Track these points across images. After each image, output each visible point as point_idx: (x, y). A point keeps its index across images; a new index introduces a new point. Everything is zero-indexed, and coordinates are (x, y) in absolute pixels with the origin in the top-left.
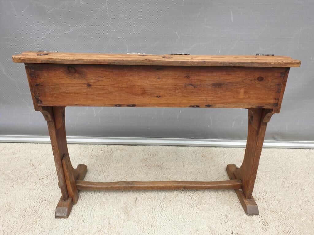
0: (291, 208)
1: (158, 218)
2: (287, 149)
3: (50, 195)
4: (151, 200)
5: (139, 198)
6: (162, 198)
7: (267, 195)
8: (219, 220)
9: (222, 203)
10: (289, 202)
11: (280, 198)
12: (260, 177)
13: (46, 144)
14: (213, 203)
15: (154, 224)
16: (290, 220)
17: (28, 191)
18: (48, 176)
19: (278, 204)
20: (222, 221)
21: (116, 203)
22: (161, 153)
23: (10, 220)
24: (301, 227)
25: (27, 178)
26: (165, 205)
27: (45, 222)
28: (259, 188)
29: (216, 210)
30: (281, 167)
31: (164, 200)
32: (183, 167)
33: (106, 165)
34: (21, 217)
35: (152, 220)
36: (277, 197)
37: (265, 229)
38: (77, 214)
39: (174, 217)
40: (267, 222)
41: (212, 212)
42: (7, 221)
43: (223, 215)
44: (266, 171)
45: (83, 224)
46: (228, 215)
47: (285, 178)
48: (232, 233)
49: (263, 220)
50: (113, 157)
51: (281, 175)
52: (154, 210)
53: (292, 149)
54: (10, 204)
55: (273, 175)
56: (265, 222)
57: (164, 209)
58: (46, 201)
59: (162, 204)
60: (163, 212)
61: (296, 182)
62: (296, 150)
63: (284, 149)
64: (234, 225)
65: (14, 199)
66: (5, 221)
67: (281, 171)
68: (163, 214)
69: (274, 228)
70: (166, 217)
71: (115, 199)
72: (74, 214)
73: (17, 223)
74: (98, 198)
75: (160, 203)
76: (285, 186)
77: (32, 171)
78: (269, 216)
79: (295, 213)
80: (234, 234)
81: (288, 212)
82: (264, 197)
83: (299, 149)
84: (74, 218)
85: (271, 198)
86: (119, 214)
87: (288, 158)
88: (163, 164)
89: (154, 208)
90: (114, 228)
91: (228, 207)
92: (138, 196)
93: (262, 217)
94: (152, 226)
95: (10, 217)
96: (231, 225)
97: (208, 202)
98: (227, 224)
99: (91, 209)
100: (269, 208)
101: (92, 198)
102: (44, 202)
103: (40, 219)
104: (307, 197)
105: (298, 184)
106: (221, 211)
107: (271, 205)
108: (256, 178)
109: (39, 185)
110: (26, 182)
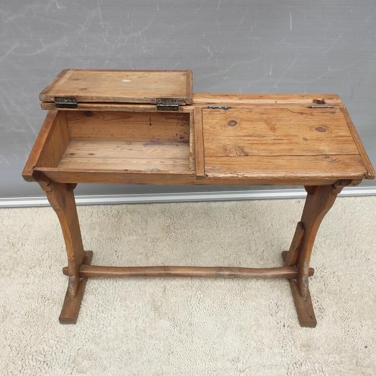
0: (352, 286)
1: (196, 313)
2: (353, 198)
3: (53, 291)
4: (183, 289)
5: (168, 287)
6: (197, 284)
7: (325, 271)
8: (268, 311)
9: (271, 287)
10: (351, 278)
11: (340, 274)
12: (318, 245)
13: (21, 209)
14: (260, 287)
15: (193, 322)
16: (350, 303)
17: (21, 286)
18: (41, 263)
19: (337, 282)
20: (272, 312)
21: (140, 296)
22: (187, 215)
23: (13, 329)
24: (361, 311)
25: (14, 268)
26: (202, 295)
27: (58, 329)
28: (316, 261)
29: (264, 297)
30: (344, 228)
31: (200, 287)
32: (218, 235)
33: (117, 240)
34: (26, 325)
35: (189, 316)
36: (337, 273)
37: (321, 317)
38: (95, 316)
39: (215, 310)
40: (324, 307)
41: (259, 300)
42: (9, 332)
43: (273, 303)
44: (326, 236)
45: (105, 329)
46: (279, 303)
47: (348, 245)
48: (284, 326)
49: (320, 306)
50: (123, 225)
51: (344, 240)
52: (189, 303)
53: (359, 198)
54: (5, 307)
55: (334, 240)
56: (322, 309)
57: (201, 299)
58: (50, 301)
59: (198, 293)
60: (201, 304)
61: (361, 249)
62: (365, 198)
63: (350, 198)
64: (286, 315)
65: (7, 299)
66: (7, 332)
67: (344, 234)
68: (200, 308)
69: (331, 315)
70: (205, 311)
71: (139, 291)
72: (91, 316)
73: (23, 334)
74: (116, 292)
75: (195, 292)
76: (348, 255)
77: (15, 255)
78: (327, 299)
79: (356, 293)
80: (286, 327)
81: (349, 293)
82: (322, 274)
83: (369, 197)
84: (92, 321)
85: (330, 274)
86: (148, 311)
87: (354, 213)
88: (192, 232)
89: (189, 299)
90: (145, 331)
91: (279, 293)
92: (167, 285)
93: (318, 302)
94: (191, 324)
95: (11, 327)
96: (283, 316)
97: (254, 286)
98: (278, 315)
99: (110, 307)
100: (327, 289)
101: (108, 292)
102: (47, 301)
103: (50, 325)
104: (371, 270)
105: (363, 252)
106: (270, 299)
107: (329, 284)
108: (313, 247)
109: (33, 277)
110: (13, 273)
